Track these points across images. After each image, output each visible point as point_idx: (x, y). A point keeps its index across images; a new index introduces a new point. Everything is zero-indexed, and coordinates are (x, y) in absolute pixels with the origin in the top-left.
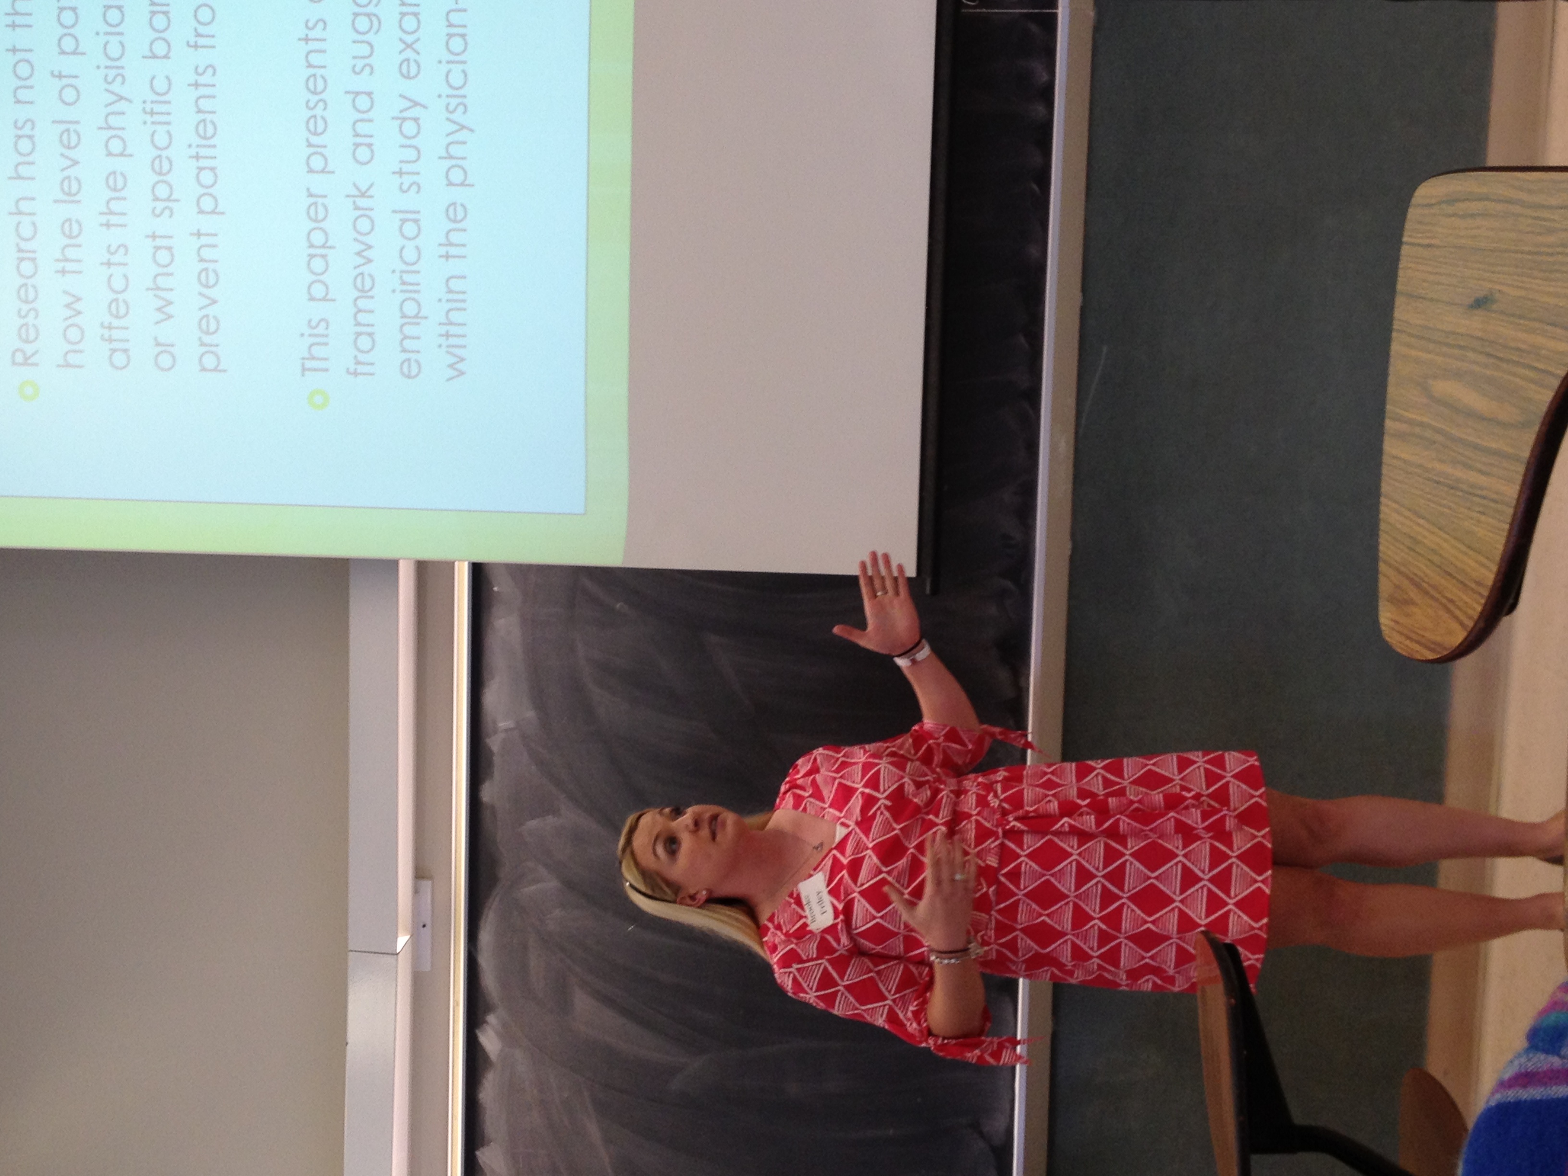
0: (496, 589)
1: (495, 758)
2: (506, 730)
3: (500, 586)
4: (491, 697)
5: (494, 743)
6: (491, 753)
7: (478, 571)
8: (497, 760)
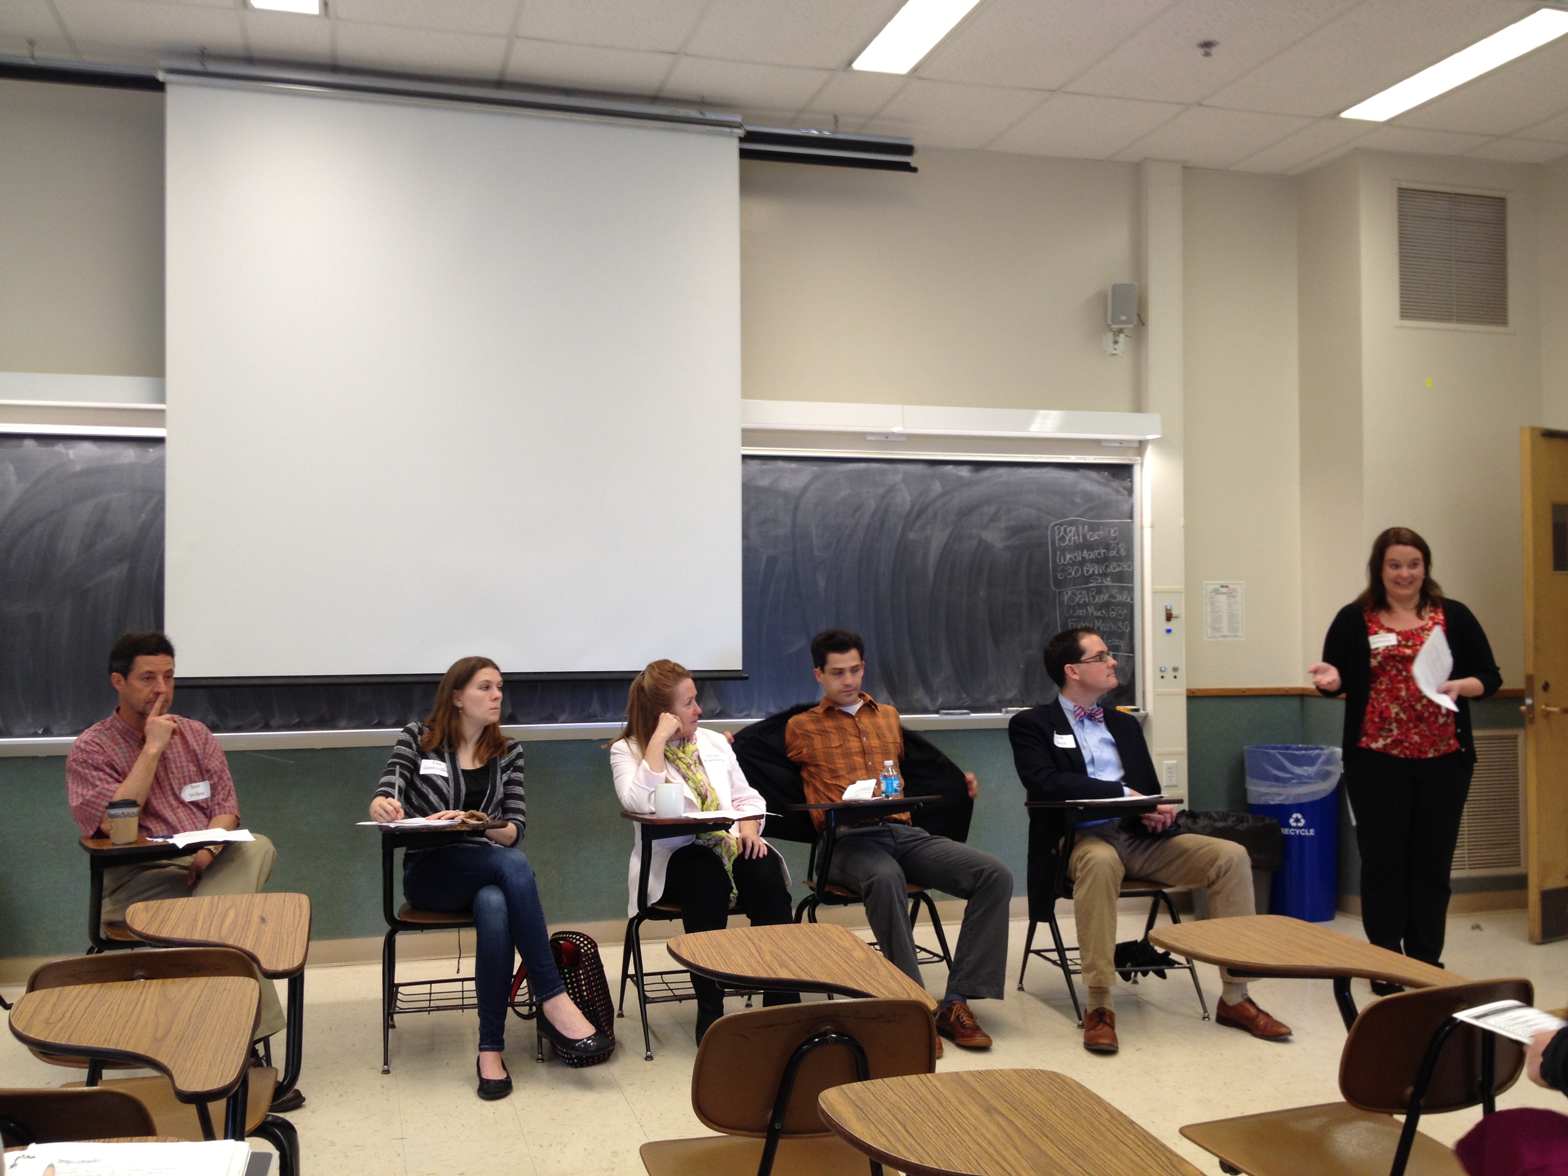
0: (151, 450)
1: (50, 448)
2: (68, 455)
3: (152, 452)
4: (87, 446)
5: (60, 448)
6: (52, 445)
7: (159, 441)
8: (50, 449)
